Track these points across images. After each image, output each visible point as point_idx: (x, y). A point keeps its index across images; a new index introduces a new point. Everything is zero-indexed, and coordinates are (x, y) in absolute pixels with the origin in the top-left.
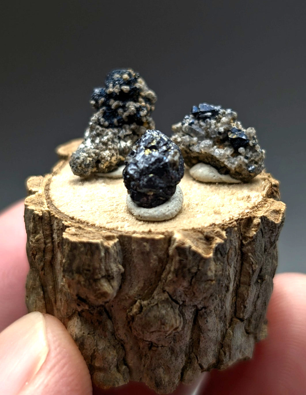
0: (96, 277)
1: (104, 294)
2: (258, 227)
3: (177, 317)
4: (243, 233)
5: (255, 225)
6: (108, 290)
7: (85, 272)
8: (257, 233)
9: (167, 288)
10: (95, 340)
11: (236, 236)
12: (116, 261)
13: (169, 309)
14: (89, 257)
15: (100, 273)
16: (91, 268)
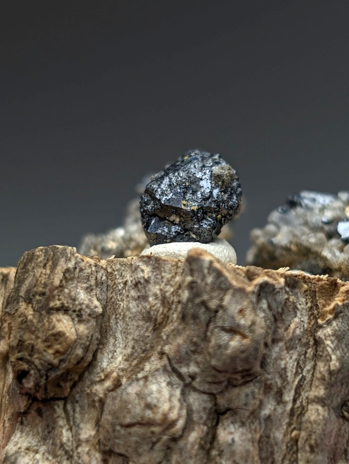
0: (52, 304)
1: (59, 336)
2: (346, 296)
3: (177, 404)
4: (319, 305)
5: (342, 292)
6: (67, 330)
7: (37, 297)
8: (343, 305)
9: (167, 348)
10: (34, 460)
11: (307, 303)
12: (92, 294)
13: (164, 384)
14: (48, 272)
15: (59, 300)
16: (47, 290)
